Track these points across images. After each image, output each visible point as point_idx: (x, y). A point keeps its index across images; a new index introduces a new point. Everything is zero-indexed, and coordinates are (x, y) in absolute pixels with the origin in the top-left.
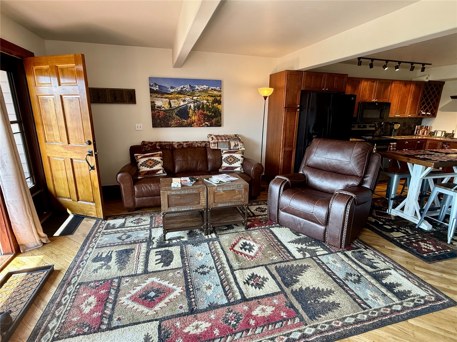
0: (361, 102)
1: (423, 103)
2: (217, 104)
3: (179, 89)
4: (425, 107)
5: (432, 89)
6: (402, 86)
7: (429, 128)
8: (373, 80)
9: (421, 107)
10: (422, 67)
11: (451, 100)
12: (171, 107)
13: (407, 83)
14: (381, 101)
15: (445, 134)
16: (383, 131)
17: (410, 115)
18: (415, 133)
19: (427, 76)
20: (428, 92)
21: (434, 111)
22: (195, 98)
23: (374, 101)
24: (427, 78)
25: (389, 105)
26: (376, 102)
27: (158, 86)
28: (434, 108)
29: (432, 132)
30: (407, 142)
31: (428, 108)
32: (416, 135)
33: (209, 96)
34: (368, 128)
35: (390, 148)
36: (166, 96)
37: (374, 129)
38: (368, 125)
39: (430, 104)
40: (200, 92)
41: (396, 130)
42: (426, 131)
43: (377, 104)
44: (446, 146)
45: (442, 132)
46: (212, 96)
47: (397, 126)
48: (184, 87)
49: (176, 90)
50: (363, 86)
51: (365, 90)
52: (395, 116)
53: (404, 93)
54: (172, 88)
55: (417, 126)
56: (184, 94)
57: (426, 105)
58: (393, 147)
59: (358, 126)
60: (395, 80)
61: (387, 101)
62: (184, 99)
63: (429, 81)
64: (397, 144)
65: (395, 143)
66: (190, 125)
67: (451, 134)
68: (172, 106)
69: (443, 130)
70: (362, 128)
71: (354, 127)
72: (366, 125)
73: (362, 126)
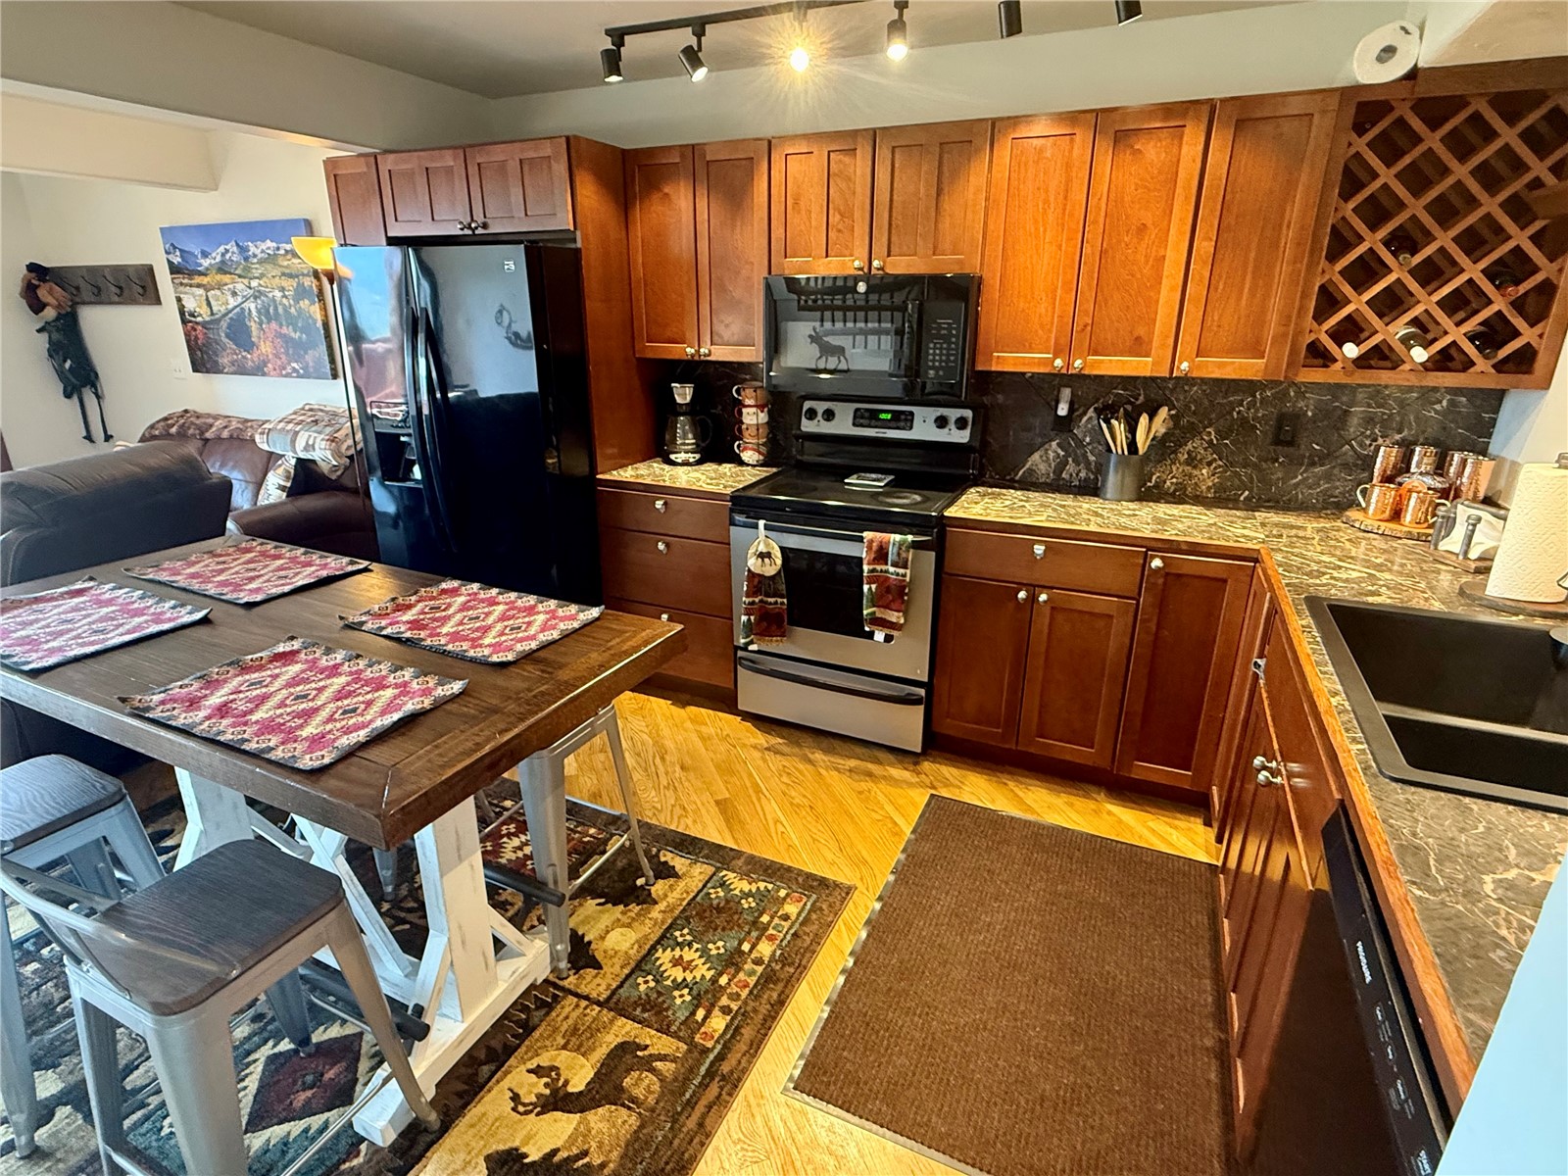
2: (307, 302)
3: (218, 259)
8: (846, 141)
12: (212, 314)
22: (254, 283)
23: (861, 270)
27: (178, 253)
33: (283, 274)
34: (927, 432)
36: (198, 280)
38: (922, 414)
40: (260, 262)
46: (291, 276)
48: (227, 251)
49: (213, 262)
54: (205, 255)
56: (231, 274)
59: (859, 410)
60: (1020, 121)
62: (231, 286)
66: (259, 370)
68: (215, 309)
70: (886, 425)
71: (829, 415)
72: (912, 414)
73: (883, 416)
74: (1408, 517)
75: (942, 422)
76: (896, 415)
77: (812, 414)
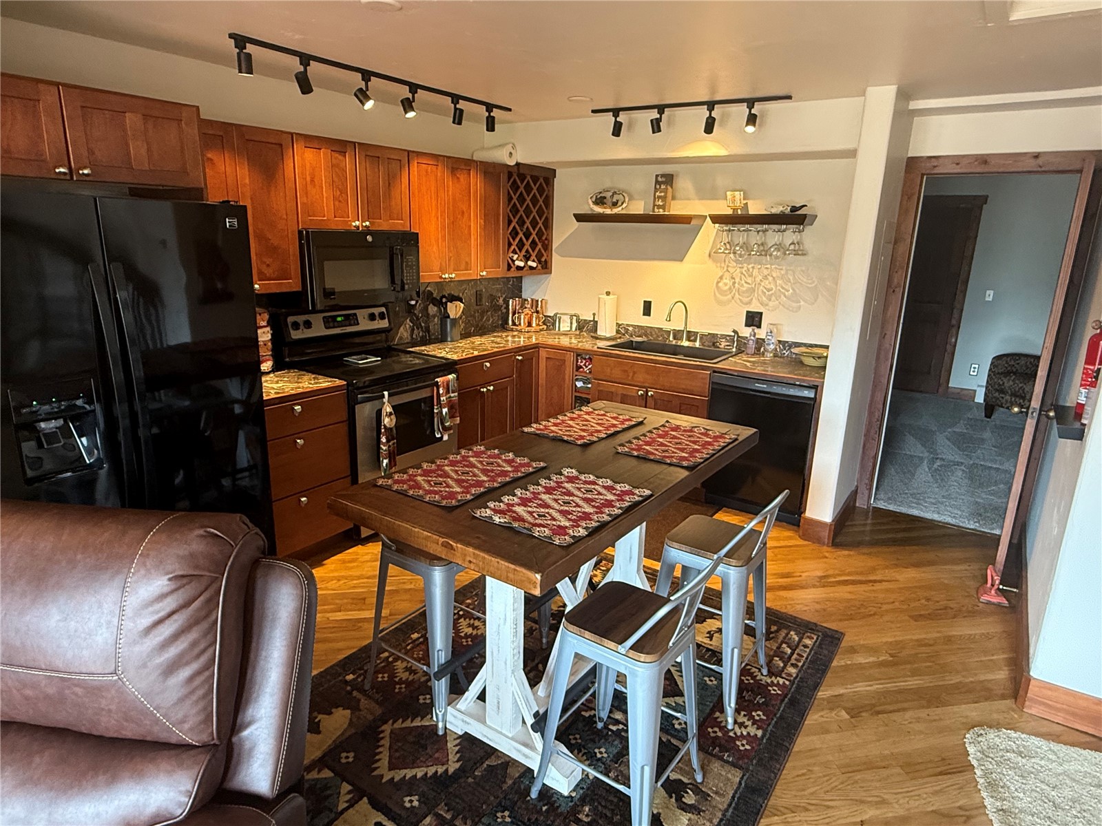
0: (307, 232)
1: (514, 234)
4: (521, 245)
5: (528, 189)
6: (441, 172)
7: (542, 307)
8: (340, 146)
9: (510, 245)
10: (487, 114)
11: (576, 224)
13: (458, 165)
14: (384, 225)
15: (578, 321)
16: (419, 327)
17: (484, 273)
18: (510, 322)
19: (509, 148)
20: (522, 199)
21: (543, 255)
23: (358, 227)
24: (511, 153)
25: (410, 240)
26: (368, 231)
28: (542, 246)
29: (549, 317)
30: (488, 364)
31: (527, 246)
32: (512, 330)
34: (365, 325)
35: (439, 395)
37: (384, 324)
38: (362, 314)
39: (531, 234)
41: (454, 321)
42: (535, 315)
43: (369, 238)
44: (585, 365)
45: (572, 316)
47: (455, 310)
50: (303, 166)
51: (312, 181)
52: (441, 277)
53: (454, 199)
55: (511, 301)
57: (521, 239)
58: (448, 392)
59: (324, 318)
60: (419, 154)
61: (403, 225)
63: (518, 164)
64: (458, 378)
65: (451, 377)
67: (590, 321)
69: (573, 313)
70: (341, 325)
71: (308, 324)
72: (355, 314)
73: (339, 319)
74: (534, 325)
75: (372, 317)
76: (347, 317)
77: (296, 326)
